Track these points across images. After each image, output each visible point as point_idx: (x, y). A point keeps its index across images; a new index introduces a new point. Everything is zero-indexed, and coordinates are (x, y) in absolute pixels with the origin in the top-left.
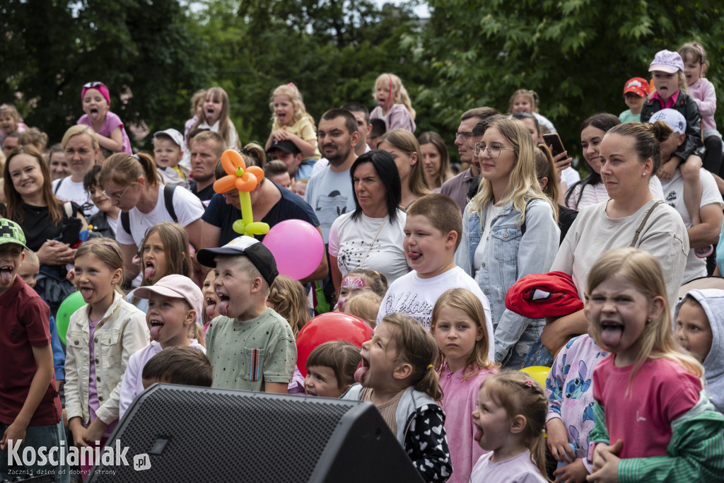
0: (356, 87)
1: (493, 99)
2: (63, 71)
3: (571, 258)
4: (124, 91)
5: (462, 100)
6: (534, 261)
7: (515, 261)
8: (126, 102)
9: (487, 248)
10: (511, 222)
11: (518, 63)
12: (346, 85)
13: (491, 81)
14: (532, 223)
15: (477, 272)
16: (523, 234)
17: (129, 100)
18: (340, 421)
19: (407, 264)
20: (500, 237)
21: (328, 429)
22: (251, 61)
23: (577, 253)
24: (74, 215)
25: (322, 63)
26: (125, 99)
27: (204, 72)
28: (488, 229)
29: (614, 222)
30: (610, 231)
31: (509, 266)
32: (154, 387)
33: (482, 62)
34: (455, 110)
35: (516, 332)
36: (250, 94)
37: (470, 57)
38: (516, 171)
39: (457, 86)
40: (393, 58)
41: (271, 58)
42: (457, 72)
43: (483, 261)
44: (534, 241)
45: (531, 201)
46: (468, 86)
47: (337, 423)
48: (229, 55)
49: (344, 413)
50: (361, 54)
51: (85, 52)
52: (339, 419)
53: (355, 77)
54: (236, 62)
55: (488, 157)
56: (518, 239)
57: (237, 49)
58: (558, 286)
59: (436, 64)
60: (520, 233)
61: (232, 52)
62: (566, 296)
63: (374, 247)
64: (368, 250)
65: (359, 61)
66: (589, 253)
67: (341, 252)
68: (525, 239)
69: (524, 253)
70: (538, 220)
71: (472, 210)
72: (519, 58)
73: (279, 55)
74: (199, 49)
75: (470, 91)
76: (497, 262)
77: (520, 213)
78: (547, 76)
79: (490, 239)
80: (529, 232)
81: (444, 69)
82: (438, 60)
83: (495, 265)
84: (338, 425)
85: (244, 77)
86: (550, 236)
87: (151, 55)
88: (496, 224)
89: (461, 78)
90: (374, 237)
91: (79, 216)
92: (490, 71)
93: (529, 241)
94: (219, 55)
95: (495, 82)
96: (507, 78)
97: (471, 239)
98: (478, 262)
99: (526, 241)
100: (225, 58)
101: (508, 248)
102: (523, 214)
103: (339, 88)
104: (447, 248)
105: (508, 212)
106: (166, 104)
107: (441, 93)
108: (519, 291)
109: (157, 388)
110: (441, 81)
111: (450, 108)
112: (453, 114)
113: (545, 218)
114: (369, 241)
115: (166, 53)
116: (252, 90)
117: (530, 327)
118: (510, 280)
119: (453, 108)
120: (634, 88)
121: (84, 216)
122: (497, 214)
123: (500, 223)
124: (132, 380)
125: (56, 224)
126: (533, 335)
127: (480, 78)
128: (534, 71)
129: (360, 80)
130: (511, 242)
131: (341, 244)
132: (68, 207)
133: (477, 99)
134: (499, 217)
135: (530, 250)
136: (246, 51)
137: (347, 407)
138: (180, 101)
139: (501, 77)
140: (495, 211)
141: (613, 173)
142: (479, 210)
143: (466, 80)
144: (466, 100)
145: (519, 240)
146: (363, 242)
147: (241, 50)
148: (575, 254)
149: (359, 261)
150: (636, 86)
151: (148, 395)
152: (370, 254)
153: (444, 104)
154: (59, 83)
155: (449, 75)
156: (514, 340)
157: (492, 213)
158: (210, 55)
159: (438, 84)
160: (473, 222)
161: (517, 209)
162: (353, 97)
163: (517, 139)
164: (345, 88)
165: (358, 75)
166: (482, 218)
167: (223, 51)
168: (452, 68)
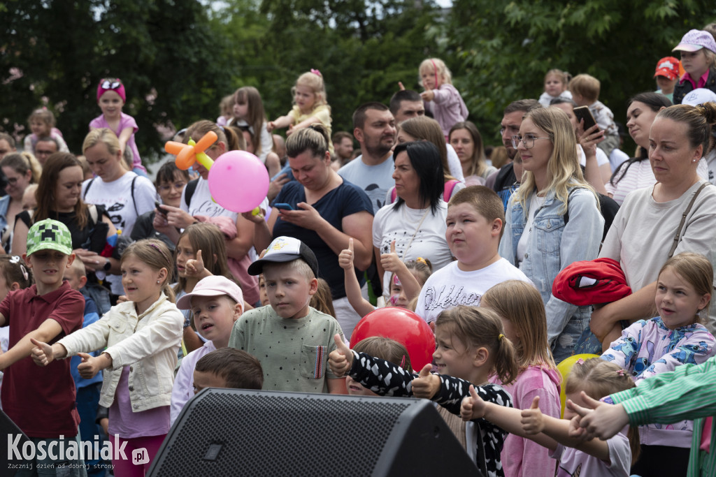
0: (381, 79)
1: (521, 86)
2: (88, 74)
3: (618, 244)
4: (149, 92)
5: (489, 88)
6: (575, 252)
7: (558, 251)
8: (152, 103)
9: (530, 239)
10: (553, 212)
11: (544, 49)
12: (372, 77)
13: (518, 68)
14: (575, 213)
15: (521, 264)
16: (566, 224)
17: (156, 100)
18: (397, 421)
19: (451, 254)
20: (543, 227)
21: (385, 429)
22: (275, 57)
23: (624, 239)
24: (100, 218)
25: (345, 56)
26: (152, 100)
27: (228, 71)
28: (531, 219)
29: (661, 206)
30: (657, 215)
31: (552, 257)
32: (205, 391)
33: (507, 50)
34: (482, 99)
35: (559, 323)
36: (275, 90)
37: (495, 45)
38: (553, 159)
39: (484, 74)
40: (417, 49)
41: (295, 53)
42: (482, 61)
43: (526, 252)
44: (577, 231)
45: (573, 191)
46: (495, 75)
47: (394, 422)
48: (252, 52)
49: (401, 412)
50: (385, 46)
51: (109, 55)
52: (397, 418)
53: (380, 69)
54: (260, 59)
55: (524, 148)
56: (561, 229)
57: (260, 45)
58: (605, 273)
59: (462, 54)
60: (563, 223)
61: (256, 48)
62: (613, 282)
63: (417, 237)
64: (410, 241)
65: (383, 53)
66: (636, 238)
67: (383, 243)
68: (568, 230)
69: (567, 244)
70: (580, 210)
71: (516, 201)
72: (544, 44)
73: (303, 50)
74: (223, 48)
75: (497, 79)
76: (540, 252)
77: (563, 202)
78: (573, 60)
79: (532, 230)
80: (572, 222)
81: (470, 58)
82: (463, 49)
83: (537, 256)
84: (396, 425)
85: (268, 74)
86: (593, 226)
87: (176, 55)
88: (538, 215)
89: (486, 67)
90: (416, 228)
91: (106, 220)
92: (516, 58)
93: (572, 232)
94: (242, 53)
95: (522, 69)
96: (533, 64)
97: (514, 230)
98: (521, 254)
99: (568, 232)
100: (248, 55)
101: (552, 238)
102: (566, 204)
103: (364, 81)
104: (493, 236)
105: (551, 203)
106: (192, 104)
107: (468, 82)
108: (565, 279)
109: (207, 393)
110: (468, 70)
111: (477, 96)
112: (480, 102)
113: (588, 207)
114: (412, 232)
115: (191, 52)
116: (277, 86)
117: (574, 318)
118: (554, 271)
119: (480, 97)
120: (665, 70)
121: (110, 218)
122: (540, 205)
123: (543, 214)
124: (185, 380)
125: (82, 229)
126: (577, 327)
127: (506, 66)
128: (560, 56)
129: (385, 72)
130: (554, 232)
131: (383, 235)
132: (93, 210)
133: (504, 87)
134: (542, 208)
135: (572, 240)
136: (270, 49)
137: (404, 406)
138: (205, 100)
139: (528, 63)
140: (538, 202)
141: (663, 159)
142: (522, 201)
143: (493, 69)
144: (493, 88)
145: (562, 231)
146: (405, 233)
147: (265, 47)
148: (622, 239)
149: (401, 252)
150: (667, 68)
151: (199, 400)
152: (412, 244)
153: (472, 93)
154: (85, 86)
155: (475, 64)
156: (557, 331)
157: (535, 203)
158: (234, 52)
159: (464, 74)
160: (515, 213)
161: (560, 199)
162: (378, 89)
163: (551, 126)
164: (370, 80)
165: (383, 66)
166: (525, 208)
167: (246, 49)
168: (477, 57)
